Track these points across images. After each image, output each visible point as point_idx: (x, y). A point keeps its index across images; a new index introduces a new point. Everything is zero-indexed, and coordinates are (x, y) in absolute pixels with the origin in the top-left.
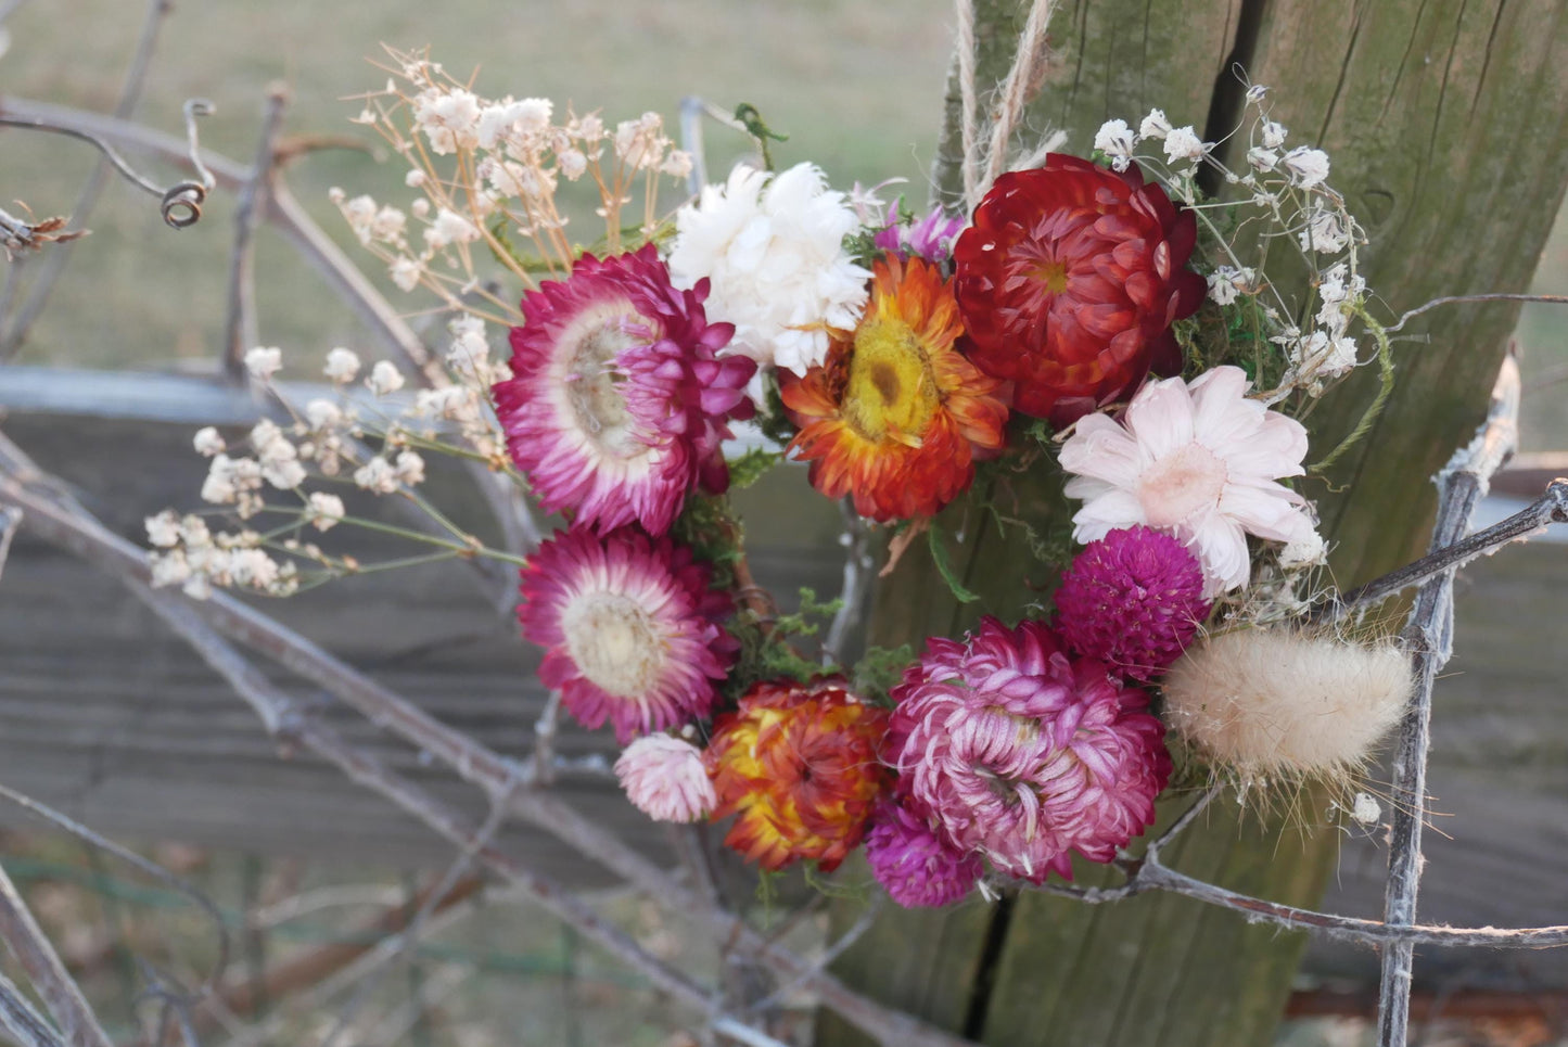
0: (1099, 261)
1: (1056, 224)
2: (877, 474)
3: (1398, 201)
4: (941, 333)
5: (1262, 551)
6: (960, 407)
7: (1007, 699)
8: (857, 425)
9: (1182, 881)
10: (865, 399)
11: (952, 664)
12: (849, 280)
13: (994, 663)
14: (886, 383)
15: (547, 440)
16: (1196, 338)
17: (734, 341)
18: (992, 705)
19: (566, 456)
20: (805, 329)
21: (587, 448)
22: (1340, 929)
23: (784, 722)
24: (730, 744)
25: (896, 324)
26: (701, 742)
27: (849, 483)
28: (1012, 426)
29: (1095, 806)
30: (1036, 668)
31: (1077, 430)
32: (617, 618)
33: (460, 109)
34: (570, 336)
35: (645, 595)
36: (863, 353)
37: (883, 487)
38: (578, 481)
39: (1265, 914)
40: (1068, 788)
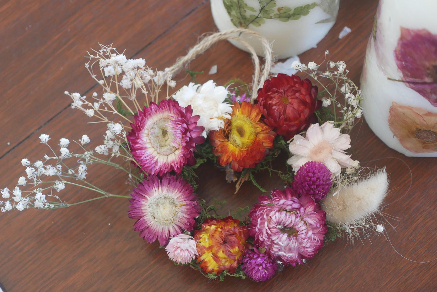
0: (297, 94)
2: (239, 156)
4: (254, 118)
6: (261, 136)
7: (286, 206)
8: (234, 143)
10: (235, 136)
11: (268, 200)
12: (227, 107)
13: (279, 198)
14: (241, 132)
15: (144, 150)
16: (320, 117)
18: (281, 209)
19: (149, 155)
20: (217, 118)
21: (155, 154)
23: (217, 228)
24: (201, 237)
25: (242, 116)
26: (193, 235)
27: (232, 158)
28: (275, 141)
29: (311, 236)
31: (294, 139)
35: (173, 194)
36: (234, 124)
37: (241, 159)
38: (153, 162)
40: (304, 229)
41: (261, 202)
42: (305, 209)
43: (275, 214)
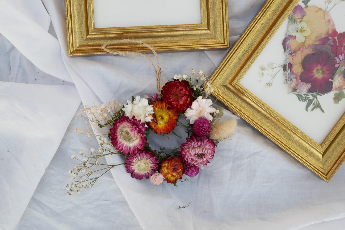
0: (181, 92)
1: (174, 89)
2: (165, 128)
5: (212, 114)
6: (171, 115)
7: (195, 146)
8: (160, 124)
11: (186, 145)
12: (150, 107)
13: (191, 142)
14: (162, 117)
15: (122, 146)
16: (194, 95)
17: (141, 121)
18: (194, 148)
19: (125, 146)
20: (149, 116)
21: (128, 144)
23: (168, 164)
24: (163, 170)
25: (159, 110)
26: (159, 172)
27: (162, 131)
30: (195, 141)
31: (186, 111)
32: (142, 163)
36: (157, 116)
38: (128, 149)
41: (184, 147)
42: (204, 143)
43: (192, 151)
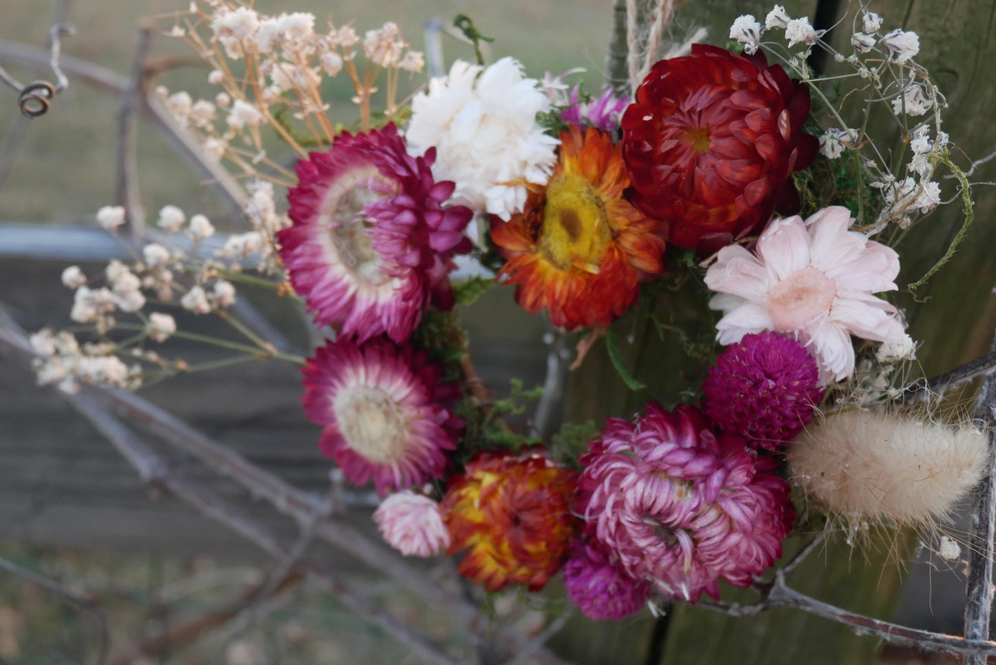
0: (734, 126)
1: (700, 99)
2: (565, 294)
3: (961, 78)
4: (612, 185)
5: (864, 348)
6: (628, 242)
7: (668, 466)
8: (550, 257)
9: (803, 601)
10: (555, 237)
11: (625, 439)
12: (542, 146)
13: (657, 437)
14: (571, 224)
15: (317, 272)
16: (810, 185)
17: (455, 195)
18: (656, 470)
19: (332, 284)
20: (508, 185)
21: (348, 278)
22: (929, 642)
23: (499, 482)
24: (460, 498)
25: (578, 179)
26: (437, 497)
27: (545, 301)
28: (668, 256)
29: (737, 546)
30: (689, 442)
31: (719, 258)
32: (373, 405)
33: (243, 23)
34: (333, 193)
35: (393, 388)
36: (553, 202)
37: (570, 304)
38: (341, 303)
39: (869, 628)
40: (716, 533)
41: (607, 442)
42: (726, 475)
